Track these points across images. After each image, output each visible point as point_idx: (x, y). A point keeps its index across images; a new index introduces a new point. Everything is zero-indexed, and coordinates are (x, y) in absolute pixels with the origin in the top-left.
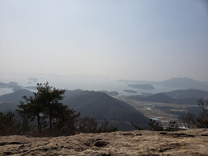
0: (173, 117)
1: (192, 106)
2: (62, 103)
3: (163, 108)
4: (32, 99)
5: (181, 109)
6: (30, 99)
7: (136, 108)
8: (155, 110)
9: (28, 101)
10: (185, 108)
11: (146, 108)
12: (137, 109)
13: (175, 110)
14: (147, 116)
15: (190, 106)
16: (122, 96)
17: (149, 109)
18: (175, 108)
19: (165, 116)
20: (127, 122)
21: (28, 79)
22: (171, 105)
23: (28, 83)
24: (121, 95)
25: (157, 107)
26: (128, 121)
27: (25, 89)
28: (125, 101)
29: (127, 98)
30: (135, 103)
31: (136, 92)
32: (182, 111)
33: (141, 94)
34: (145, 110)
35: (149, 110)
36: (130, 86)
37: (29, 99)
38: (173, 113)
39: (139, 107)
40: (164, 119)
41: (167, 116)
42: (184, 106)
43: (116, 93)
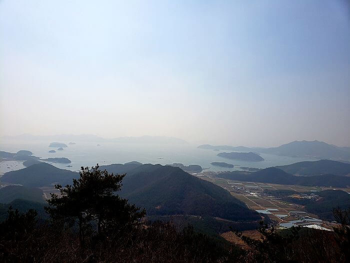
0: (296, 208)
1: (327, 189)
2: (117, 197)
3: (277, 194)
4: (70, 189)
5: (309, 194)
6: (66, 189)
7: (231, 193)
8: (264, 197)
9: (64, 193)
10: (316, 193)
11: (249, 194)
12: (234, 194)
13: (298, 196)
14: (252, 208)
15: (323, 189)
16: (209, 173)
17: (254, 194)
18: (298, 193)
19: (281, 206)
20: (217, 218)
21: (50, 146)
22: (290, 188)
23: (50, 152)
24: (206, 171)
25: (268, 192)
26: (220, 217)
27: (45, 163)
28: (213, 181)
29: (216, 176)
30: (231, 185)
31: (232, 166)
32: (310, 197)
33: (241, 170)
34: (248, 197)
35: (255, 197)
36: (220, 155)
37: (65, 191)
38: (295, 201)
39: (238, 192)
40: (281, 212)
41: (284, 206)
42: (314, 189)
43: (198, 168)
